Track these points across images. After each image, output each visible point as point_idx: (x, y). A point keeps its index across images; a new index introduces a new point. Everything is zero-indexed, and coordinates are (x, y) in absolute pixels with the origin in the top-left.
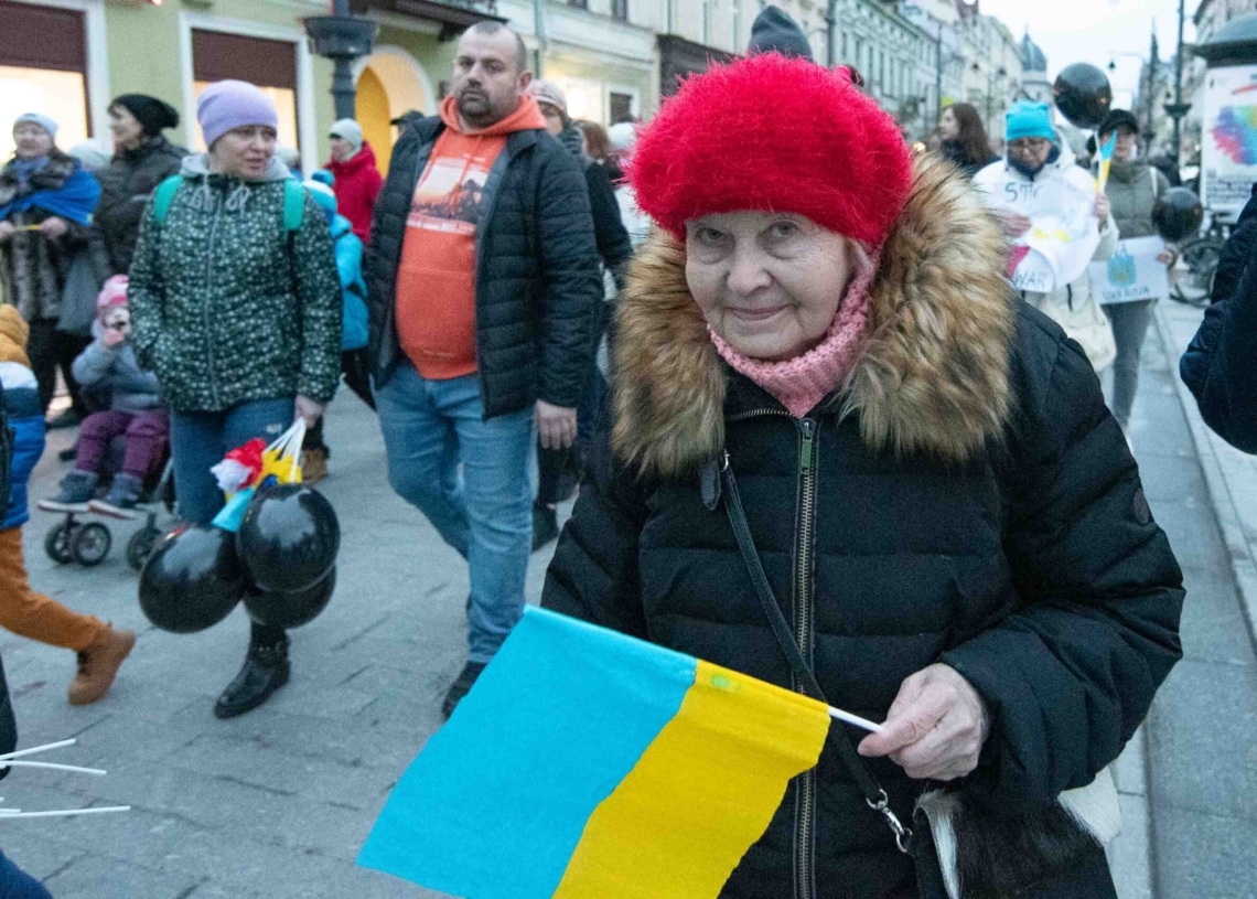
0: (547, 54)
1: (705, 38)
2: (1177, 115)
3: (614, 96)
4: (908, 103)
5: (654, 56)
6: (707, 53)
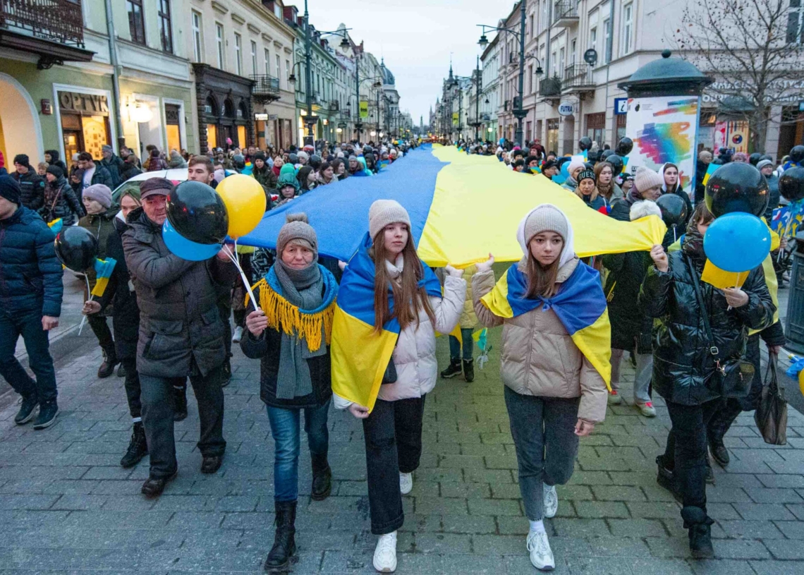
0: (121, 77)
1: (221, 65)
2: (519, 116)
3: (168, 106)
4: (333, 104)
5: (192, 78)
6: (225, 76)
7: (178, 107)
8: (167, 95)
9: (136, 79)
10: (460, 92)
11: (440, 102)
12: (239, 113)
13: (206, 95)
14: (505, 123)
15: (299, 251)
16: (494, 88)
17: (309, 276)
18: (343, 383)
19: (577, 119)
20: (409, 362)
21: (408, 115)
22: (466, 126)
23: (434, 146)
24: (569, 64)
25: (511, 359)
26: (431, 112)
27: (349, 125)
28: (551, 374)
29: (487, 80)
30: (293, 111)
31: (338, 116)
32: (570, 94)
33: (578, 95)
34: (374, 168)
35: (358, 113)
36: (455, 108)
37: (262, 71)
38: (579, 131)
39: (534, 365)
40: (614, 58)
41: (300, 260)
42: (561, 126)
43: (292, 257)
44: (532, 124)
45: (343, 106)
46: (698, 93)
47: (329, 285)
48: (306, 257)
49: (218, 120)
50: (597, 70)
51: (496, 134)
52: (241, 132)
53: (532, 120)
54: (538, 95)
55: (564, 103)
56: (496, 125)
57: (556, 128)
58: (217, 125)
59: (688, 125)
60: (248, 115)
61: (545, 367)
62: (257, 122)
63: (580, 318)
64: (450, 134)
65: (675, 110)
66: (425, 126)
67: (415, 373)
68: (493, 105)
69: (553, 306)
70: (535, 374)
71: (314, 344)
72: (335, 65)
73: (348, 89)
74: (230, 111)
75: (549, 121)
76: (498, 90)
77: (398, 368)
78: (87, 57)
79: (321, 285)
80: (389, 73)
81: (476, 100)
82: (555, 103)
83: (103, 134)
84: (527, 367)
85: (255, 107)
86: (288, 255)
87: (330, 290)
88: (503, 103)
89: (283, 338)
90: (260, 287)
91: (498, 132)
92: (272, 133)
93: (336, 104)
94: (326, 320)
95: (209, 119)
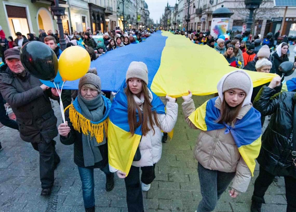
0: (71, 8)
1: (96, 3)
2: (188, 22)
3: (83, 17)
4: (128, 16)
5: (88, 8)
6: (97, 7)
7: (85, 17)
8: (82, 13)
9: (74, 9)
10: (170, 12)
11: (164, 15)
12: (101, 19)
13: (92, 13)
14: (185, 23)
15: (89, 90)
16: (182, 11)
17: (96, 103)
18: (114, 159)
19: (206, 23)
20: (147, 149)
21: (152, 20)
22: (172, 24)
23: (162, 31)
24: (205, 4)
25: (201, 150)
26: (160, 19)
27: (133, 23)
28: (224, 162)
29: (180, 8)
30: (116, 18)
31: (130, 20)
32: (205, 14)
33: (207, 15)
34: (140, 40)
35: (137, 19)
36: (169, 18)
37: (107, 5)
38: (207, 26)
39: (215, 156)
40: (218, 3)
41: (90, 95)
42: (202, 25)
43: (85, 94)
44: (193, 24)
45: (131, 17)
46: (229, 17)
47: (108, 107)
48: (93, 94)
49: (96, 21)
50: (213, 7)
51: (182, 27)
52: (102, 25)
53: (193, 22)
54: (195, 14)
55: (203, 17)
56: (182, 24)
57: (200, 25)
58: (95, 23)
59: (226, 25)
60: (103, 20)
61: (221, 158)
62: (106, 22)
63: (244, 138)
64: (167, 27)
65: (223, 22)
66: (158, 24)
67: (150, 155)
68: (182, 16)
69: (231, 130)
70: (215, 161)
71: (99, 139)
72: (129, 2)
73: (133, 10)
74: (99, 19)
75: (198, 23)
76: (183, 12)
77: (142, 152)
78: (65, 3)
79: (103, 107)
80: (146, 4)
81: (175, 15)
82: (200, 17)
83: (67, 26)
84: (211, 156)
85: (105, 17)
86: (83, 92)
87: (108, 109)
88: (184, 16)
89: (83, 136)
90: (70, 108)
91: (182, 26)
92: (110, 26)
93: (129, 16)
94: (106, 126)
95: (93, 21)
